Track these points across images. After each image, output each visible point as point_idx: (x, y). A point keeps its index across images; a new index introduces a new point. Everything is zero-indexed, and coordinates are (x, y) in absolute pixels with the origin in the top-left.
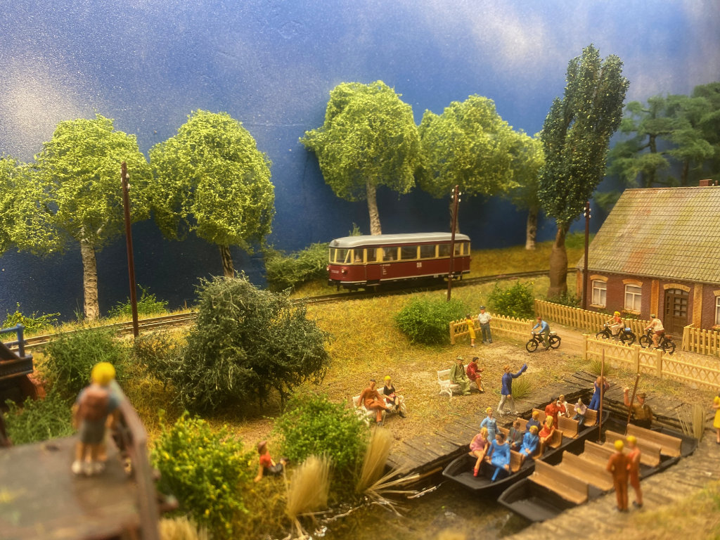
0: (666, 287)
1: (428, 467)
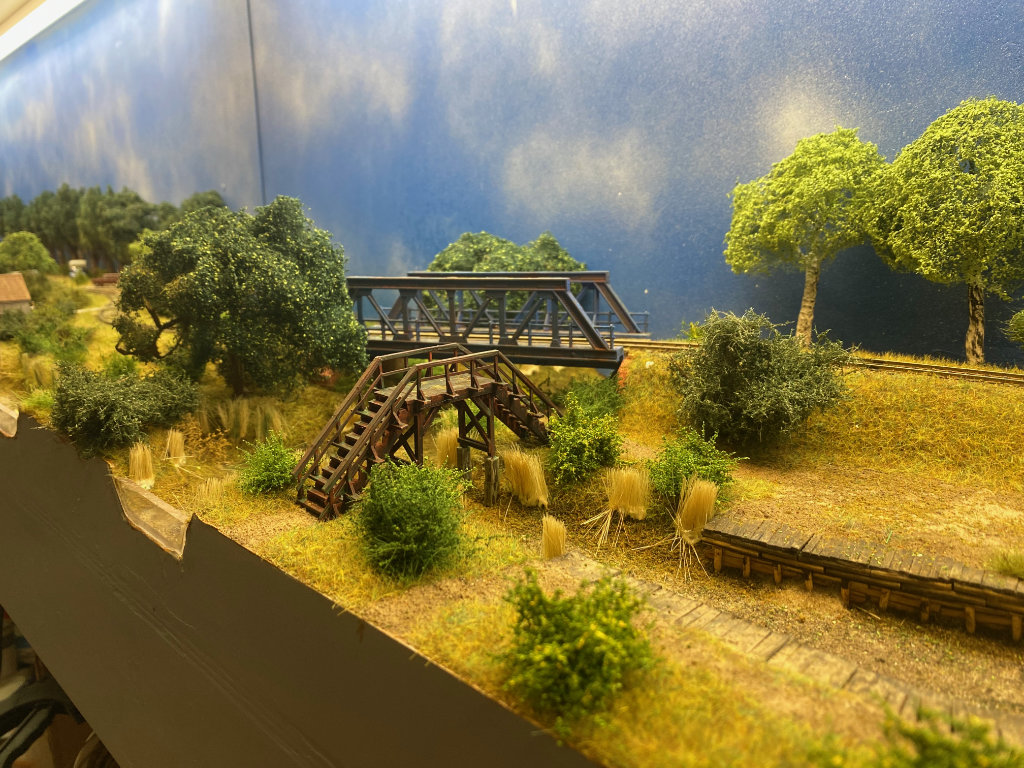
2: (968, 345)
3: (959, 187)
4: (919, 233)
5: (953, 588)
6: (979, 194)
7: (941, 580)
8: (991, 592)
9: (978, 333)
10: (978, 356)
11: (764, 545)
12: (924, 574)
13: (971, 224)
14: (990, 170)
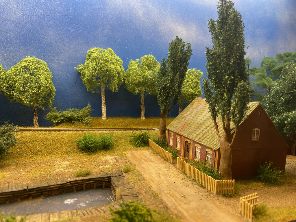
0: (186, 140)
1: (4, 194)
2: (34, 122)
3: (32, 80)
4: (21, 91)
5: (71, 184)
6: (37, 82)
7: (68, 183)
8: (79, 181)
9: (37, 119)
10: (37, 125)
11: (15, 192)
12: (63, 183)
13: (36, 90)
14: (39, 76)
